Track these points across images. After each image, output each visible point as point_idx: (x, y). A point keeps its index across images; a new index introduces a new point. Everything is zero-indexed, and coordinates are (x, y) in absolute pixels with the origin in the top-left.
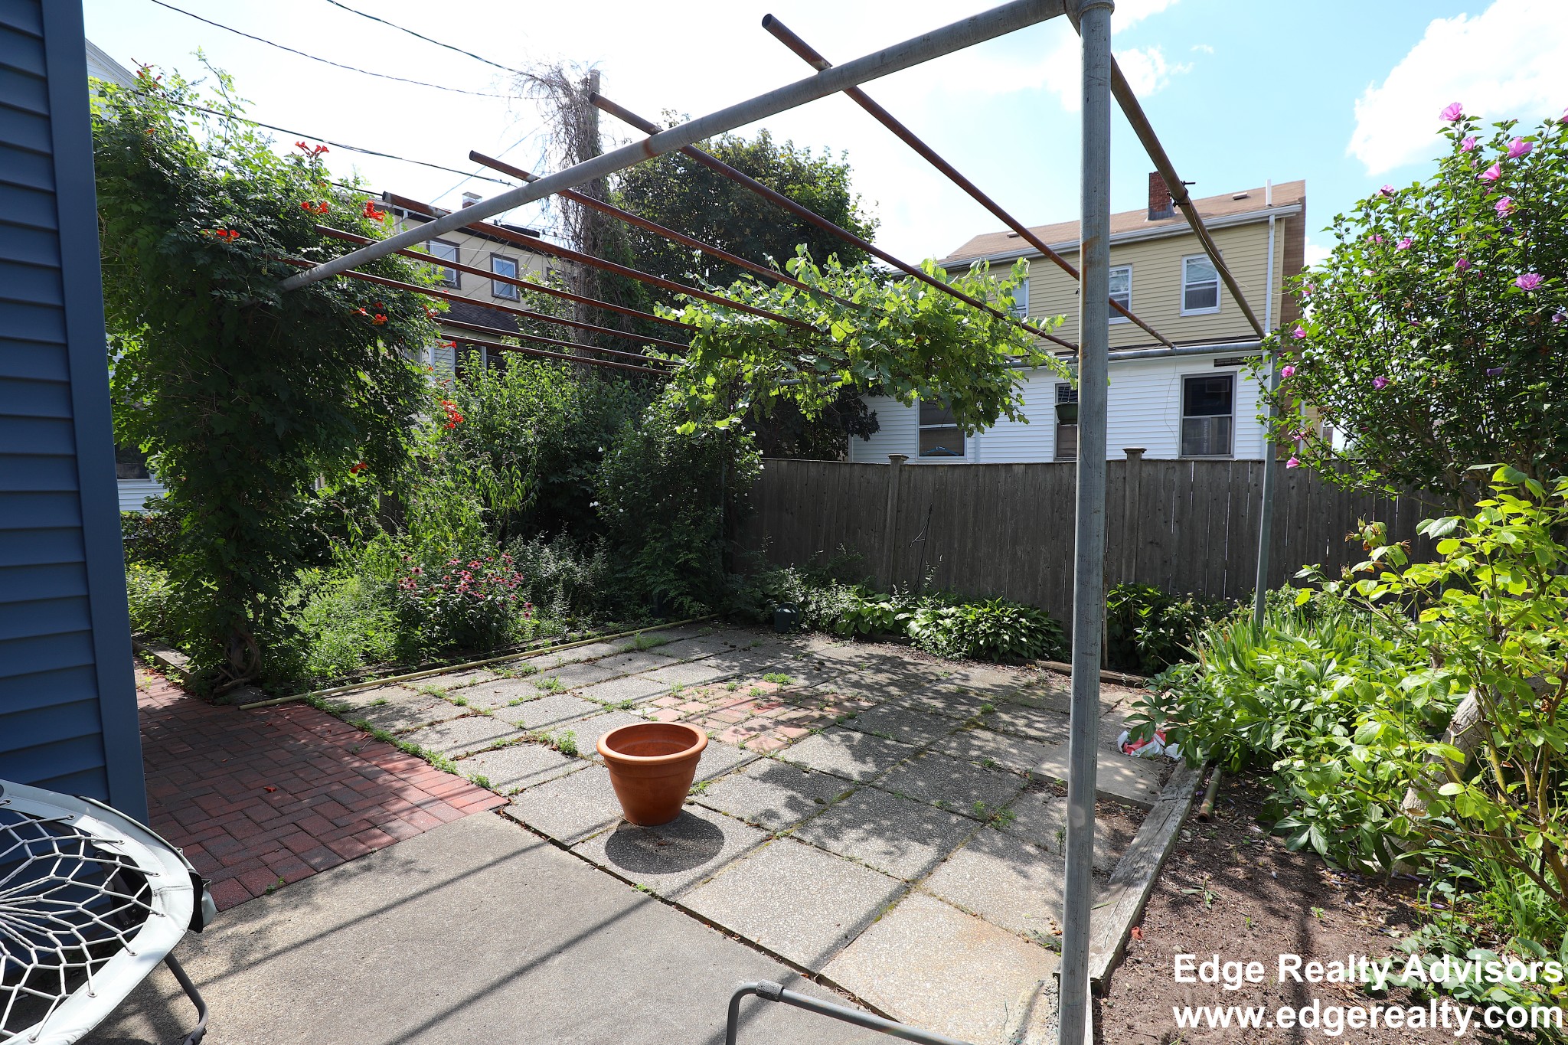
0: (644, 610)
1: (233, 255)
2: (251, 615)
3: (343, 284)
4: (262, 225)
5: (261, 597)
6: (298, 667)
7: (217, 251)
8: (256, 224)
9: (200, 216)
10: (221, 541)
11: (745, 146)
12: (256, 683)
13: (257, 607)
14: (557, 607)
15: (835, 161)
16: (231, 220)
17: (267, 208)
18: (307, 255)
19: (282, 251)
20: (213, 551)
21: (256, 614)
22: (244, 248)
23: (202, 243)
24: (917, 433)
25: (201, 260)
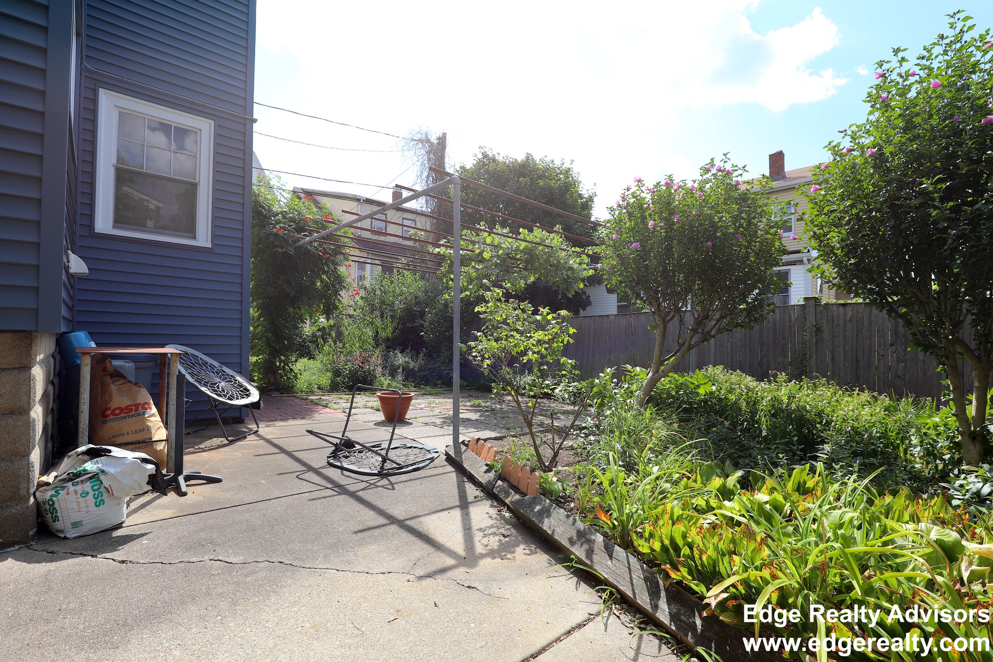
0: (439, 382)
1: (282, 237)
2: (278, 364)
3: (316, 244)
4: (291, 226)
5: (283, 358)
6: (293, 387)
7: (276, 235)
8: (289, 225)
9: (272, 224)
10: (270, 335)
11: (519, 161)
12: (277, 390)
13: (281, 361)
14: (400, 377)
15: (567, 165)
16: (282, 225)
17: (292, 220)
18: (304, 235)
19: (296, 234)
20: (268, 338)
21: (280, 364)
22: (285, 234)
23: (271, 234)
24: (616, 307)
25: (272, 238)
